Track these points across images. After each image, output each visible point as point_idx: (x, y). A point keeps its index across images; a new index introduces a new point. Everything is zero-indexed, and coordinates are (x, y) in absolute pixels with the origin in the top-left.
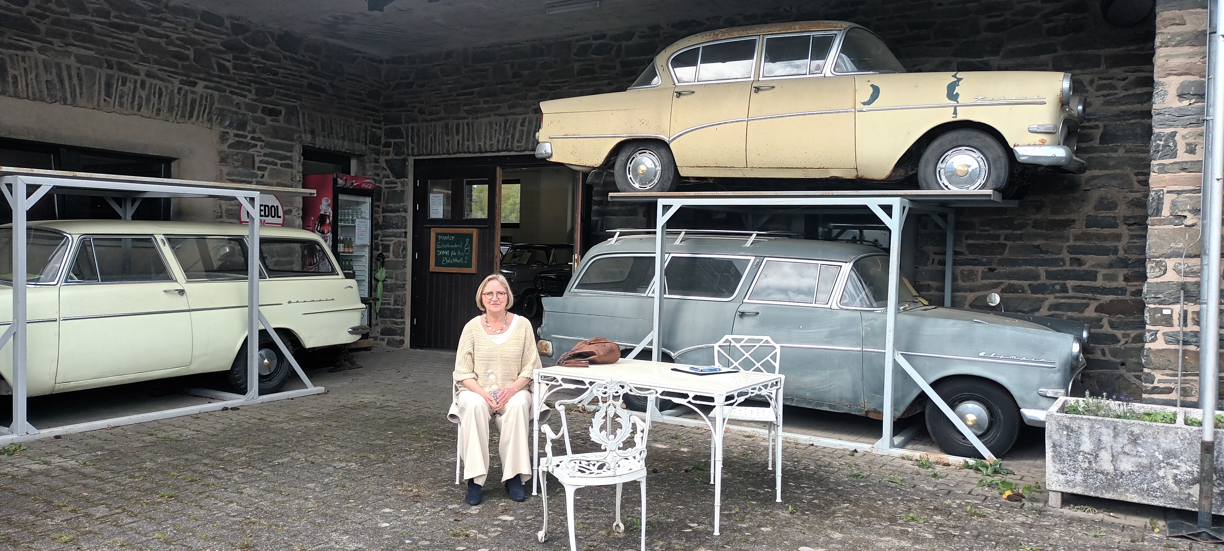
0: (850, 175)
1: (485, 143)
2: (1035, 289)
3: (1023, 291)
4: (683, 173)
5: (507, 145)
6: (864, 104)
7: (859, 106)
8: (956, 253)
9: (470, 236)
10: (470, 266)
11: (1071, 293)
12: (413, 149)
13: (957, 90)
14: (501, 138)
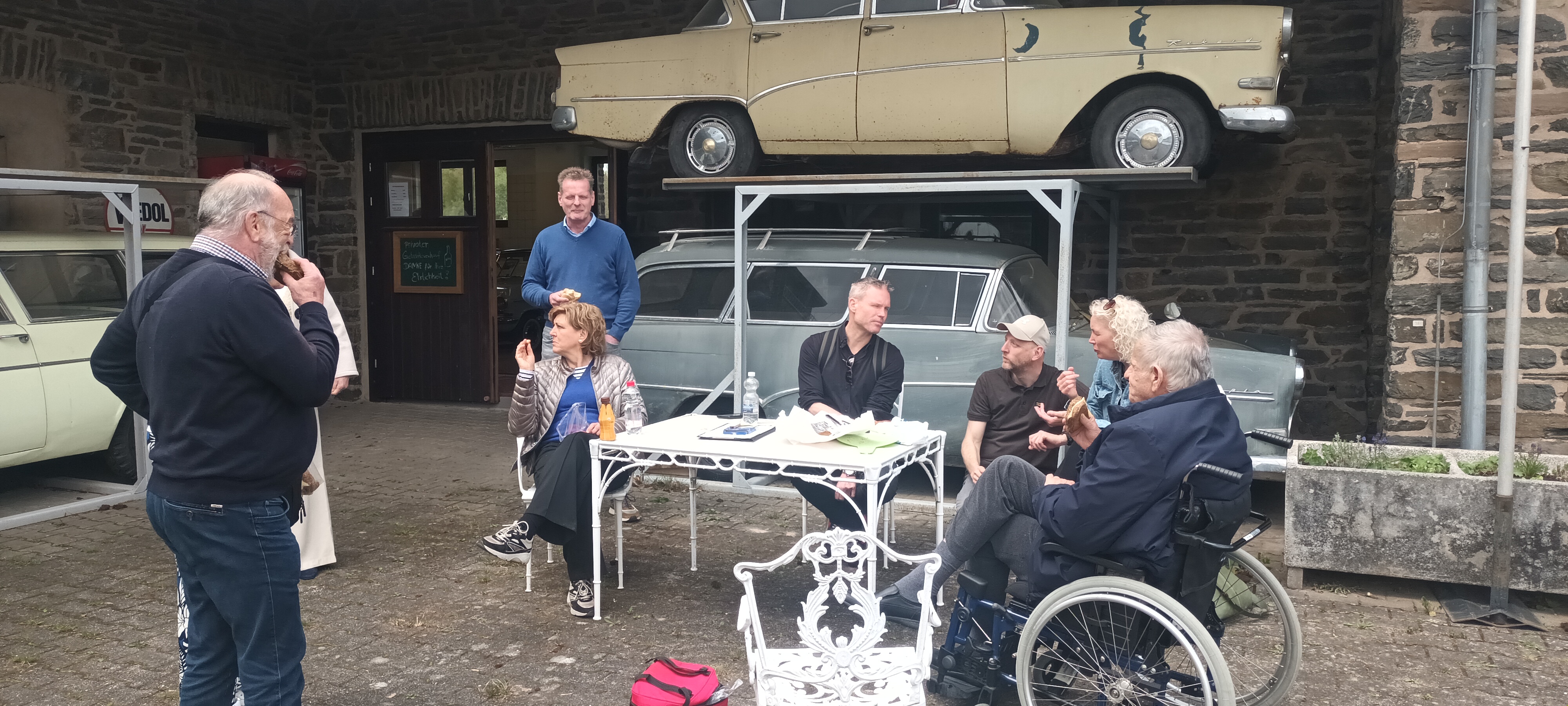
0: (999, 149)
1: (467, 109)
2: (1222, 296)
3: (1207, 299)
4: (769, 149)
5: (500, 112)
6: (1018, 50)
7: (1011, 53)
8: (1121, 251)
9: (452, 242)
10: (453, 283)
11: (1267, 300)
12: (360, 118)
13: (1144, 31)
14: (491, 102)
